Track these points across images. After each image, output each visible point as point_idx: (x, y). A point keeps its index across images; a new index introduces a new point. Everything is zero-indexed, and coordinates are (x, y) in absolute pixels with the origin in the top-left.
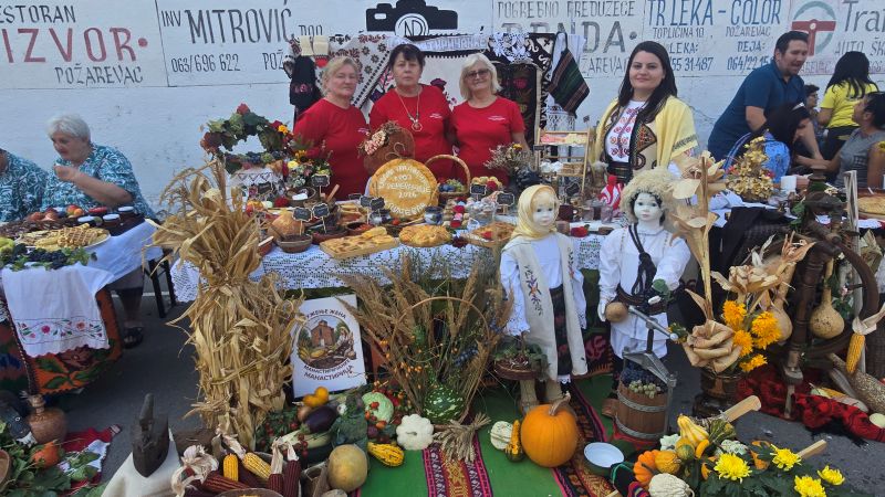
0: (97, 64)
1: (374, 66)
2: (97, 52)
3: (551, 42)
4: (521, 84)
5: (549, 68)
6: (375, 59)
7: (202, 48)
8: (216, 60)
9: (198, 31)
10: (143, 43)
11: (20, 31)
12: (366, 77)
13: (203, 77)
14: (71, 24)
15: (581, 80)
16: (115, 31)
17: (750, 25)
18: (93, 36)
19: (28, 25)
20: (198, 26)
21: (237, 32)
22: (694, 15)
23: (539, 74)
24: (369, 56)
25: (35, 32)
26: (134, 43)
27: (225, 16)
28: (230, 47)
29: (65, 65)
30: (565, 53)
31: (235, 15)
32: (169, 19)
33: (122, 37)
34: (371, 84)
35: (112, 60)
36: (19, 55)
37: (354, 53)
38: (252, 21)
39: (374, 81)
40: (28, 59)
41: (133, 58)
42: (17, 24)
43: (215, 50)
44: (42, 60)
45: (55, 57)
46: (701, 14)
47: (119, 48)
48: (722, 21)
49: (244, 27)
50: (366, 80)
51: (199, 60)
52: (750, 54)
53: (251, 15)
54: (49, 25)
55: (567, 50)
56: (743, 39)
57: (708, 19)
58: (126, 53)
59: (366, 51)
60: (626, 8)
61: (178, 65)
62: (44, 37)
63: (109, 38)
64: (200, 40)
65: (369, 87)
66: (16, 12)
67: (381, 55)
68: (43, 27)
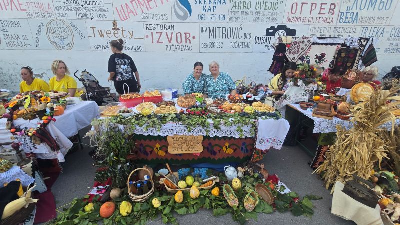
0: (179, 45)
1: (305, 48)
2: (179, 41)
3: (366, 41)
4: (352, 56)
5: (363, 51)
6: (306, 45)
7: (212, 40)
8: (216, 44)
9: (212, 34)
10: (194, 38)
11: (157, 33)
12: (301, 52)
13: (211, 50)
14: (173, 31)
15: (376, 56)
16: (186, 34)
17: (397, 37)
18: (179, 35)
19: (160, 31)
20: (212, 33)
21: (224, 35)
22: (378, 33)
23: (359, 53)
24: (304, 44)
25: (161, 33)
26: (191, 38)
27: (221, 30)
28: (221, 40)
29: (169, 45)
30: (371, 46)
31: (224, 29)
32: (203, 30)
33: (188, 35)
34: (302, 54)
35: (184, 44)
36: (155, 41)
37: (299, 43)
38: (229, 31)
39: (303, 53)
40: (158, 42)
41: (190, 43)
42: (157, 31)
43: (216, 41)
44: (162, 43)
45: (166, 42)
46: (380, 33)
47: (186, 39)
48: (387, 35)
49: (227, 34)
50: (300, 53)
51: (211, 44)
52: (394, 48)
53: (229, 29)
54: (166, 31)
55: (372, 44)
56: (392, 42)
57: (382, 35)
58: (188, 41)
59: (303, 43)
60: (354, 30)
61: (204, 46)
62: (164, 35)
63: (184, 36)
64: (212, 37)
65: (301, 55)
66: (156, 27)
67: (308, 44)
68: (164, 32)
